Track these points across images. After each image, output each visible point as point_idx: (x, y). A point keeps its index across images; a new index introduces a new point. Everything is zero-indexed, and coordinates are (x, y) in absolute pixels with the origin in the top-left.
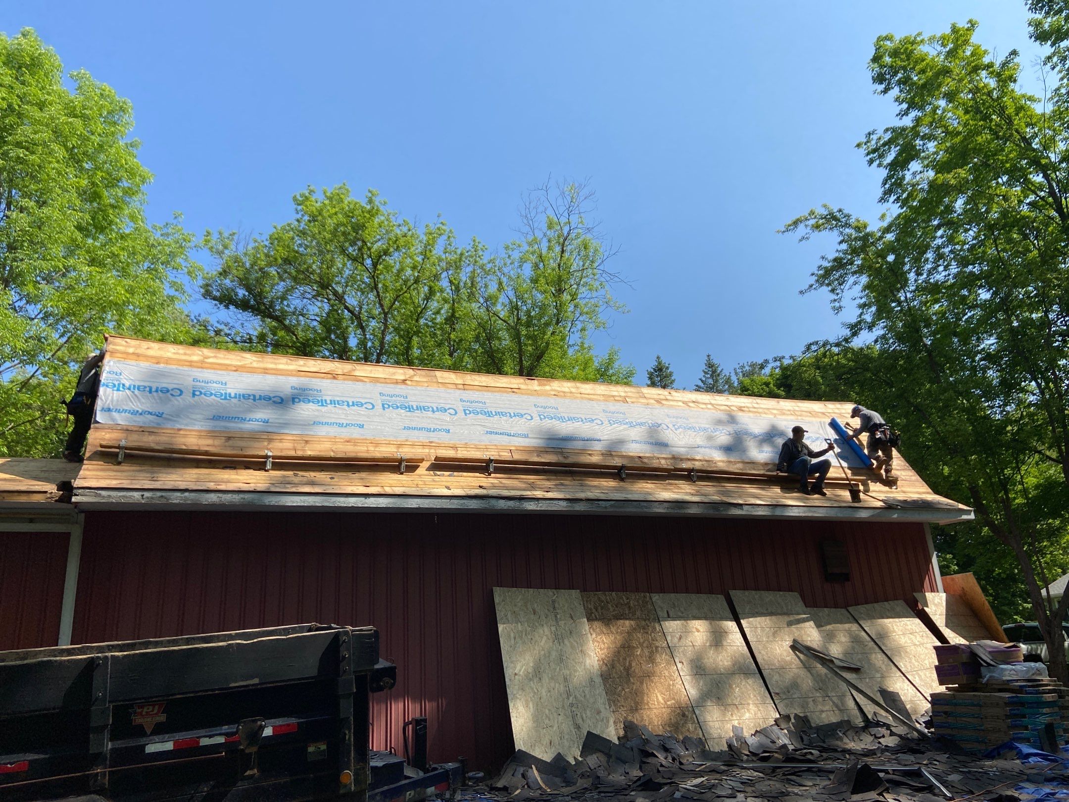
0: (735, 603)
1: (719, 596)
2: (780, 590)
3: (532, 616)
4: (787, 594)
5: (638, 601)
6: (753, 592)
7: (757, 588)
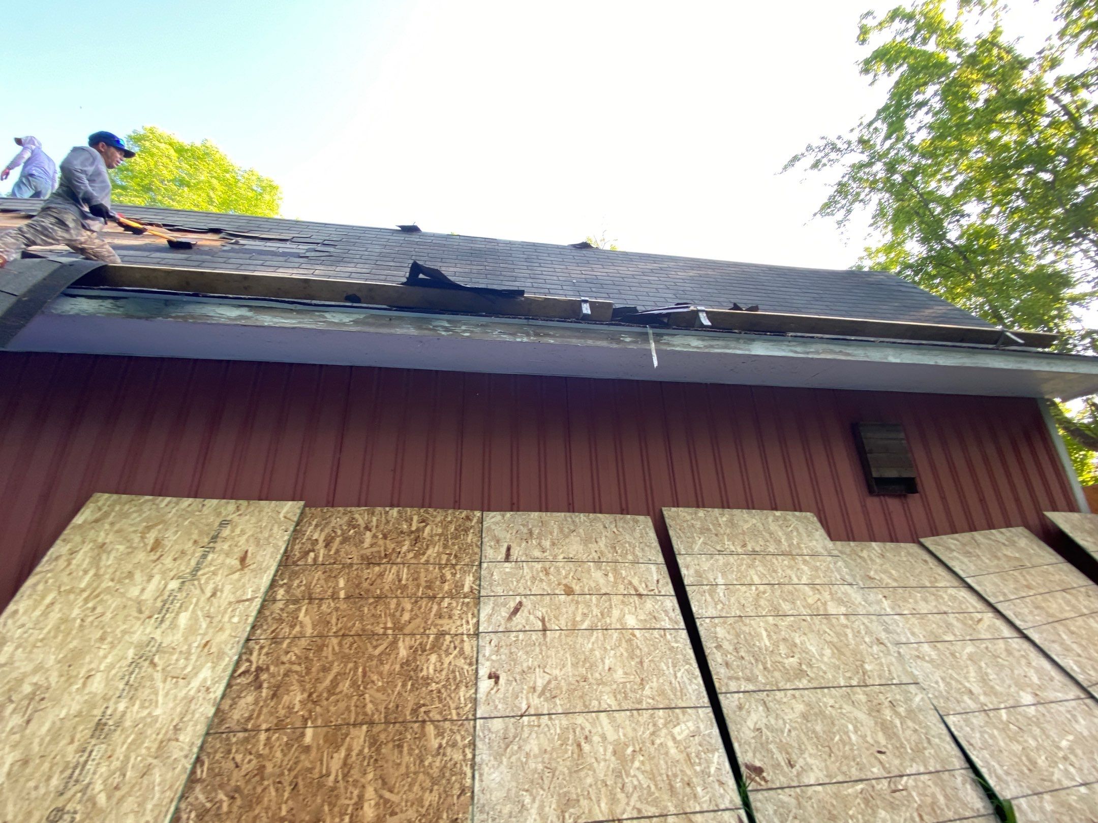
0: (671, 533)
1: (641, 518)
2: (776, 509)
3: (141, 556)
4: (790, 515)
5: (445, 528)
6: (717, 511)
7: (725, 504)
